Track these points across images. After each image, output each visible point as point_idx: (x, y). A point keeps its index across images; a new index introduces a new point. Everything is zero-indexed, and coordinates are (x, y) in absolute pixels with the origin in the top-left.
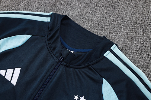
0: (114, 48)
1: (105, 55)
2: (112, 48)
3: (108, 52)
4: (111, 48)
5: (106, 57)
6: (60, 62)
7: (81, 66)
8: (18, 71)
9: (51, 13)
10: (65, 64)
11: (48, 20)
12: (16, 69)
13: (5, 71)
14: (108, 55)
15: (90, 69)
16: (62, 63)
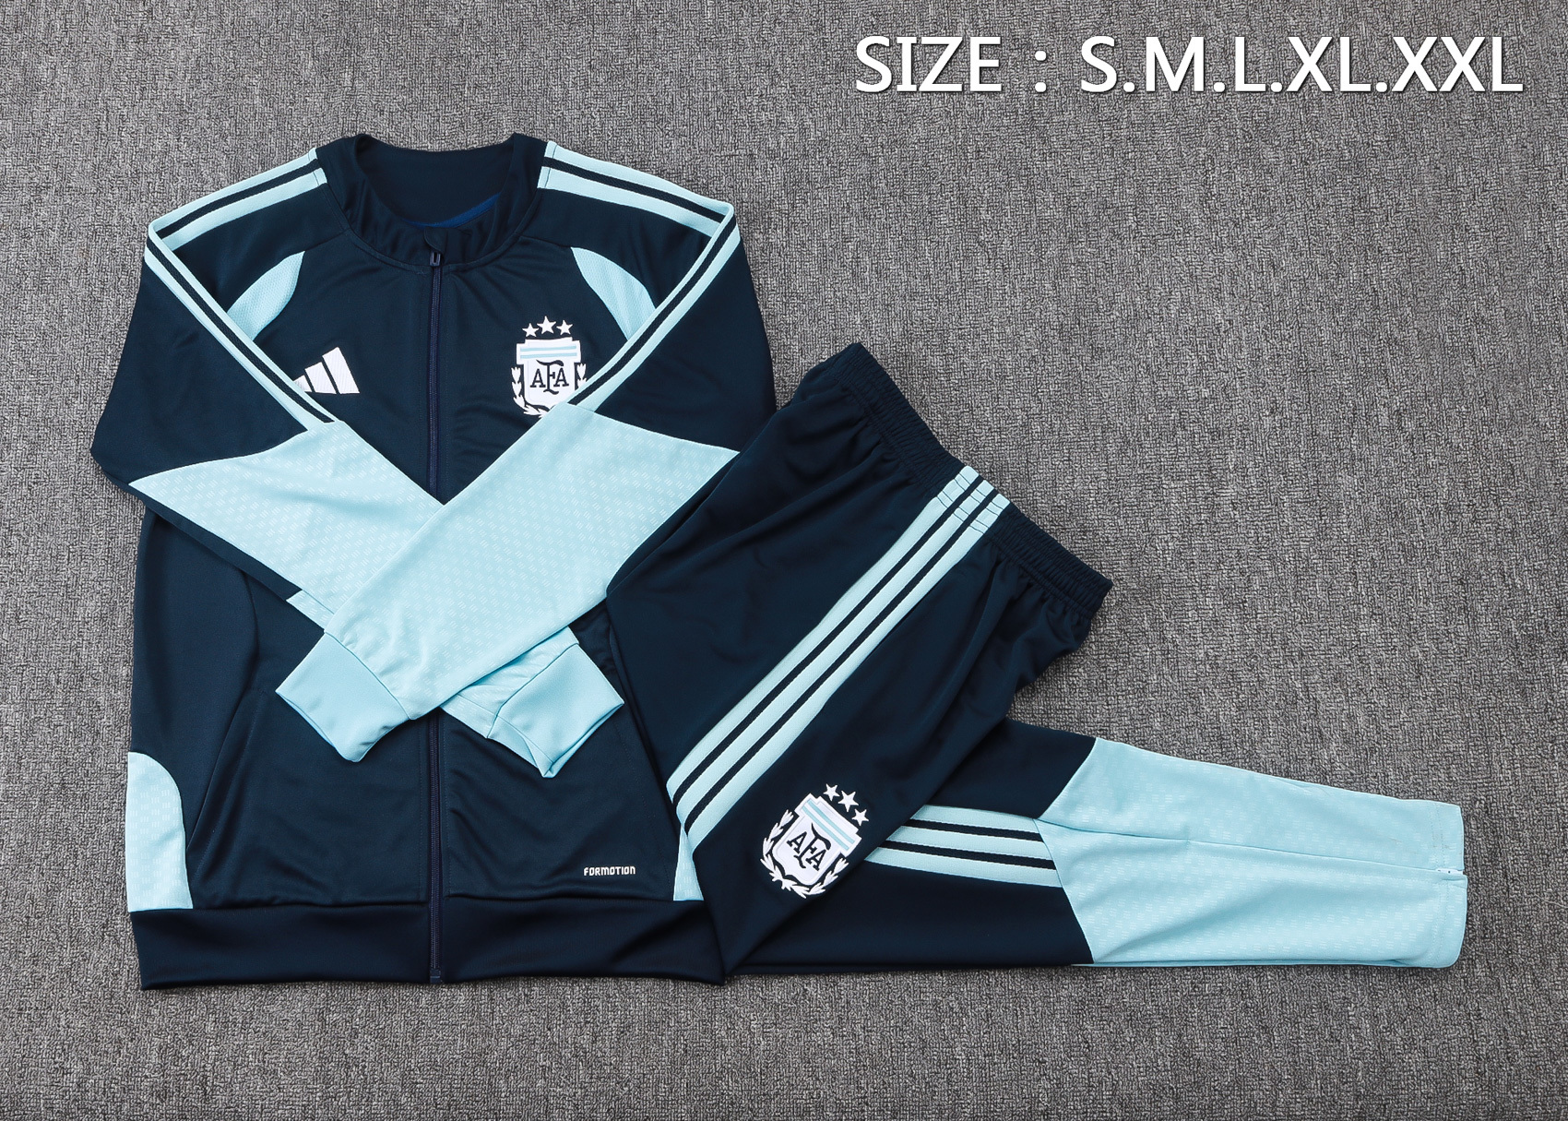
0: (553, 151)
1: (540, 185)
2: (548, 154)
3: (544, 170)
4: (546, 155)
5: (548, 187)
6: (437, 272)
7: (498, 252)
8: (335, 358)
9: (312, 155)
10: (452, 267)
11: (318, 179)
12: (325, 357)
13: (303, 377)
14: (550, 180)
15: (525, 244)
16: (445, 269)
